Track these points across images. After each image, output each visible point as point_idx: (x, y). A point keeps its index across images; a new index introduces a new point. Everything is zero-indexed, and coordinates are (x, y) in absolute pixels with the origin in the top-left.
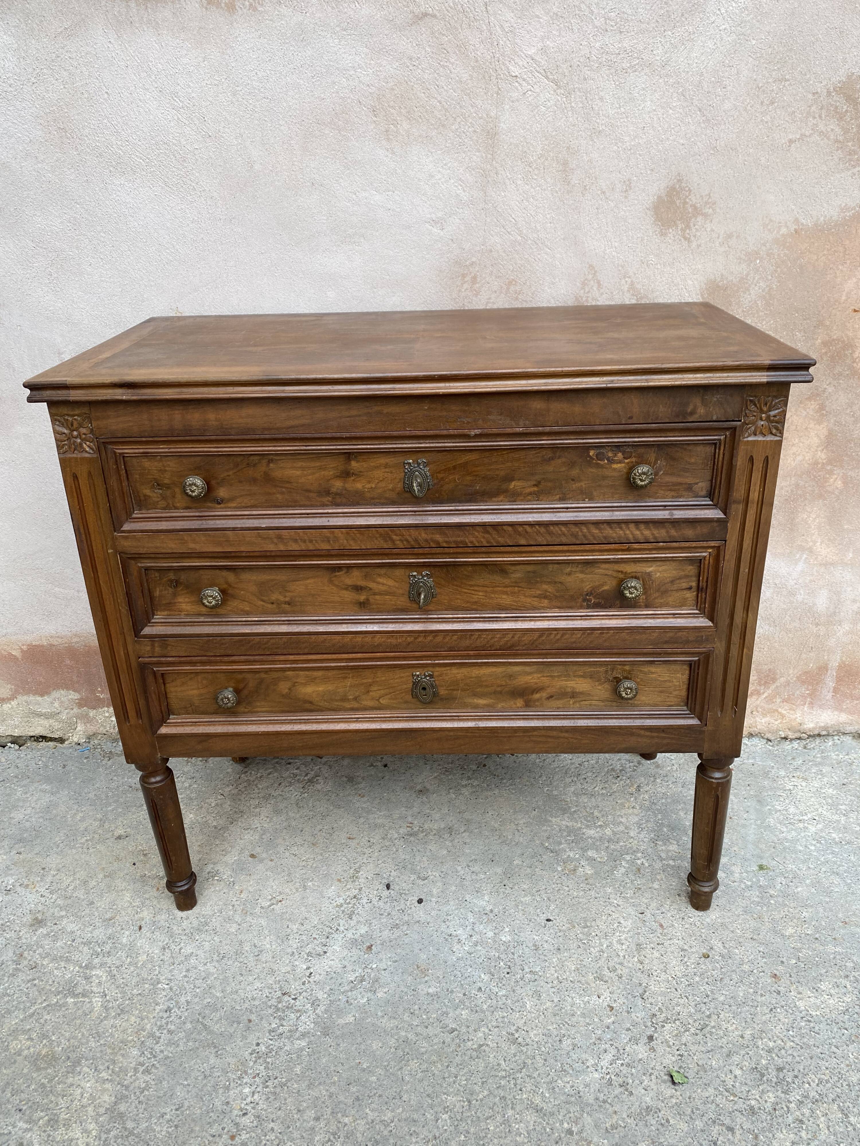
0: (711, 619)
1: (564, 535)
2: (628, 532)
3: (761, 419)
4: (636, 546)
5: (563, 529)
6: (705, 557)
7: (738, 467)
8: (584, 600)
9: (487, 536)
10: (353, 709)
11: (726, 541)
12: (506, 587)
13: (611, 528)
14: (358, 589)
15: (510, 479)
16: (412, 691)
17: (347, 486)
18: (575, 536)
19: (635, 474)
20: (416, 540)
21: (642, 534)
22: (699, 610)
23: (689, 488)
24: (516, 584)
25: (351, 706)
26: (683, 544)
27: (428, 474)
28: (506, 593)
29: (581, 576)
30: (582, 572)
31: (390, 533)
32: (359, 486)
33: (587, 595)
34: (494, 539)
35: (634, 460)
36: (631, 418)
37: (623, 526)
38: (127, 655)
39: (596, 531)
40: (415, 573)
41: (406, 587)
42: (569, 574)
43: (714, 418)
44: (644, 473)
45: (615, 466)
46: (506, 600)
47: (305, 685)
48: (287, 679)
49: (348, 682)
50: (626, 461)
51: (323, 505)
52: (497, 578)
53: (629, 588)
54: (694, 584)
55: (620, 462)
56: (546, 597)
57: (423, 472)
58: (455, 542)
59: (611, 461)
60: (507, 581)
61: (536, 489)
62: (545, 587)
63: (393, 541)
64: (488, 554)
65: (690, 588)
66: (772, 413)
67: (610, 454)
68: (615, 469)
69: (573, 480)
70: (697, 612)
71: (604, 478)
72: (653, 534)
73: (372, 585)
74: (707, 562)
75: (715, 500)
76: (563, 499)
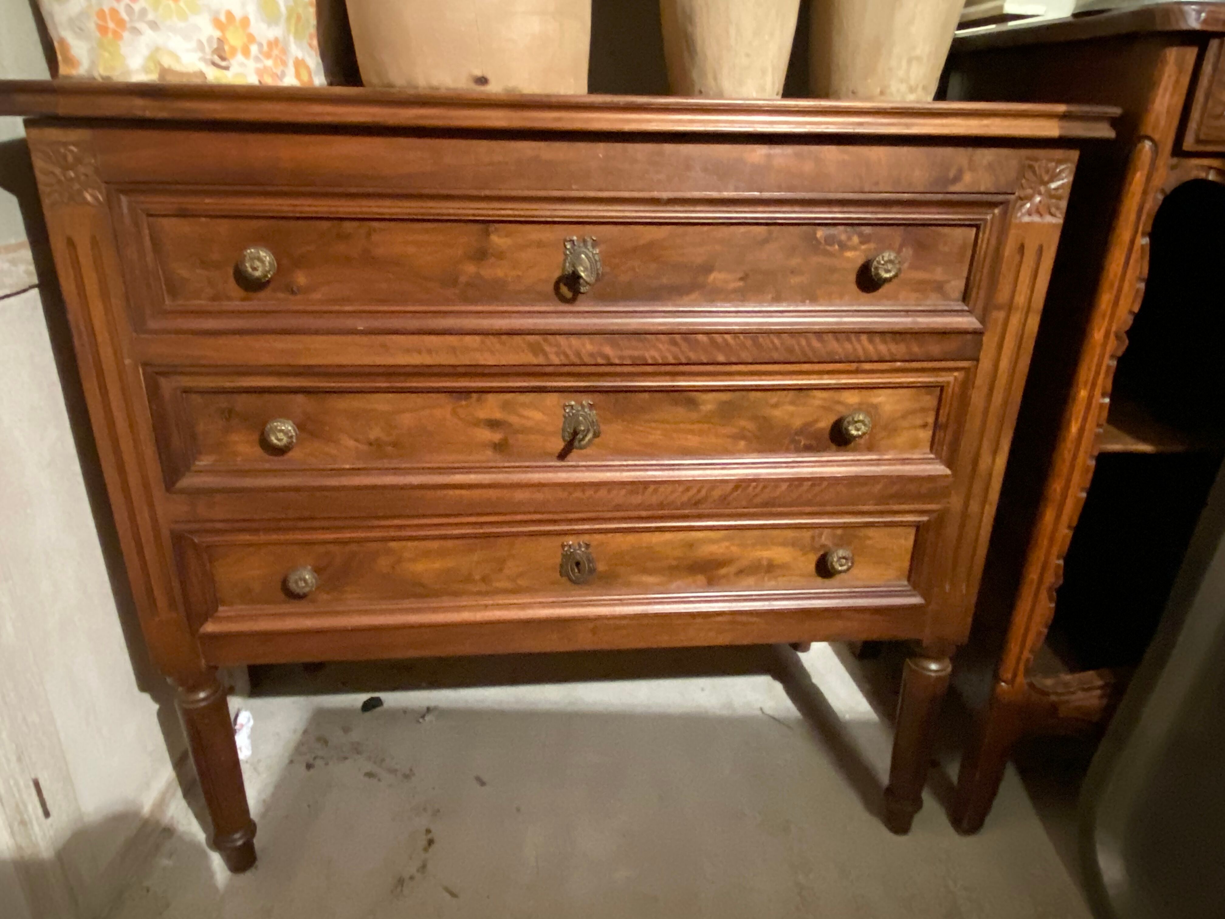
0: (949, 465)
1: (776, 349)
2: (858, 347)
3: (1040, 194)
4: (867, 366)
5: (776, 341)
6: (948, 383)
7: (1005, 259)
8: (793, 441)
9: (674, 349)
10: (480, 593)
11: (977, 360)
12: (693, 423)
13: (837, 340)
14: (493, 424)
15: (707, 268)
16: (561, 566)
17: (483, 272)
18: (791, 350)
19: (879, 263)
20: (578, 354)
21: (875, 348)
22: (936, 454)
23: (939, 288)
24: (707, 419)
25: (478, 589)
26: (925, 365)
27: (597, 258)
28: (692, 432)
29: (791, 408)
30: (792, 403)
31: (542, 342)
32: (500, 273)
33: (796, 434)
34: (683, 352)
35: (872, 246)
36: (877, 184)
37: (853, 337)
38: (154, 520)
39: (816, 344)
40: (573, 403)
41: (560, 423)
42: (776, 406)
43: (982, 189)
44: (890, 261)
45: (849, 254)
46: (693, 441)
47: (413, 560)
48: (389, 552)
49: (475, 557)
50: (863, 247)
51: (448, 301)
52: (681, 412)
53: (856, 422)
54: (931, 420)
55: (854, 248)
56: (743, 438)
57: (591, 255)
58: (631, 357)
59: (843, 246)
60: (694, 415)
61: (741, 284)
62: (743, 423)
63: (545, 354)
64: (674, 375)
65: (925, 426)
66: (1053, 186)
67: (843, 237)
68: (848, 259)
69: (792, 272)
70: (932, 456)
71: (832, 270)
72: (889, 350)
73: (513, 419)
74: (950, 390)
75: (971, 303)
76: (777, 299)
